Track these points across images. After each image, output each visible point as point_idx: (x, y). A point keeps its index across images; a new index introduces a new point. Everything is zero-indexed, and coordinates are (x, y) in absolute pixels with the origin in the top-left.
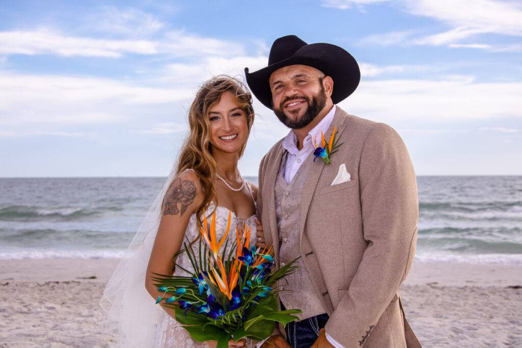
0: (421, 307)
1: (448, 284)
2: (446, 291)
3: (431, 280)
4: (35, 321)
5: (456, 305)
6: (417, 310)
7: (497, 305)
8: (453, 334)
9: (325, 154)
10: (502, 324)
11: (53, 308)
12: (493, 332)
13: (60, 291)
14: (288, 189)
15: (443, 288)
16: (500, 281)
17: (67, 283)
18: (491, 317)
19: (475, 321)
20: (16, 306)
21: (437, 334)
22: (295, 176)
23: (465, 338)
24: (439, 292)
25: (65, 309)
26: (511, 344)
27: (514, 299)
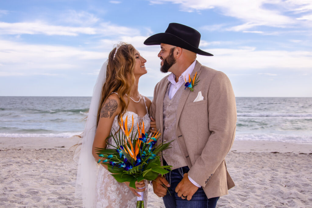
1: (242, 151)
2: (241, 154)
3: (233, 149)
4: (34, 168)
5: (245, 162)
7: (265, 161)
8: (244, 176)
9: (191, 86)
10: (268, 171)
11: (43, 162)
12: (264, 175)
13: (46, 153)
14: (170, 102)
15: (239, 153)
16: (267, 150)
17: (50, 149)
18: (263, 168)
19: (255, 170)
20: (25, 160)
21: (236, 176)
22: (174, 96)
23: (250, 178)
24: (237, 155)
25: (49, 162)
26: (272, 180)
27: (274, 159)
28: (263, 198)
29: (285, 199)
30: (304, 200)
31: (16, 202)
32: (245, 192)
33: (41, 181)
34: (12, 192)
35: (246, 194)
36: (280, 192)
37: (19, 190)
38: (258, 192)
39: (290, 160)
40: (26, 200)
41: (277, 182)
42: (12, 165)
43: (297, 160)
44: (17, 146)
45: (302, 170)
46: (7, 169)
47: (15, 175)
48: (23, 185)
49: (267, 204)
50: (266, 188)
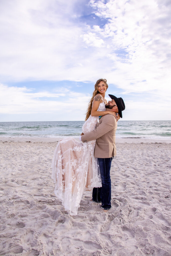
0: (124, 147)
3: (125, 142)
4: (48, 150)
5: (131, 147)
6: (124, 148)
7: (139, 147)
8: (131, 153)
10: (140, 150)
11: (51, 148)
12: (139, 152)
16: (139, 142)
17: (53, 143)
18: (138, 149)
19: (135, 150)
20: (45, 147)
23: (133, 154)
24: (127, 144)
25: (54, 148)
26: (142, 154)
27: (142, 145)
28: (140, 161)
29: (148, 161)
30: (155, 161)
31: (44, 163)
32: (133, 159)
33: (52, 155)
34: (42, 160)
35: (133, 160)
36: (146, 159)
37: (44, 159)
38: (138, 159)
39: (148, 146)
40: (48, 163)
41: (144, 155)
42: (40, 149)
43: (150, 146)
44: (41, 141)
45: (153, 150)
46: (39, 150)
47: (42, 153)
48: (45, 157)
49: (141, 164)
50: (140, 158)
